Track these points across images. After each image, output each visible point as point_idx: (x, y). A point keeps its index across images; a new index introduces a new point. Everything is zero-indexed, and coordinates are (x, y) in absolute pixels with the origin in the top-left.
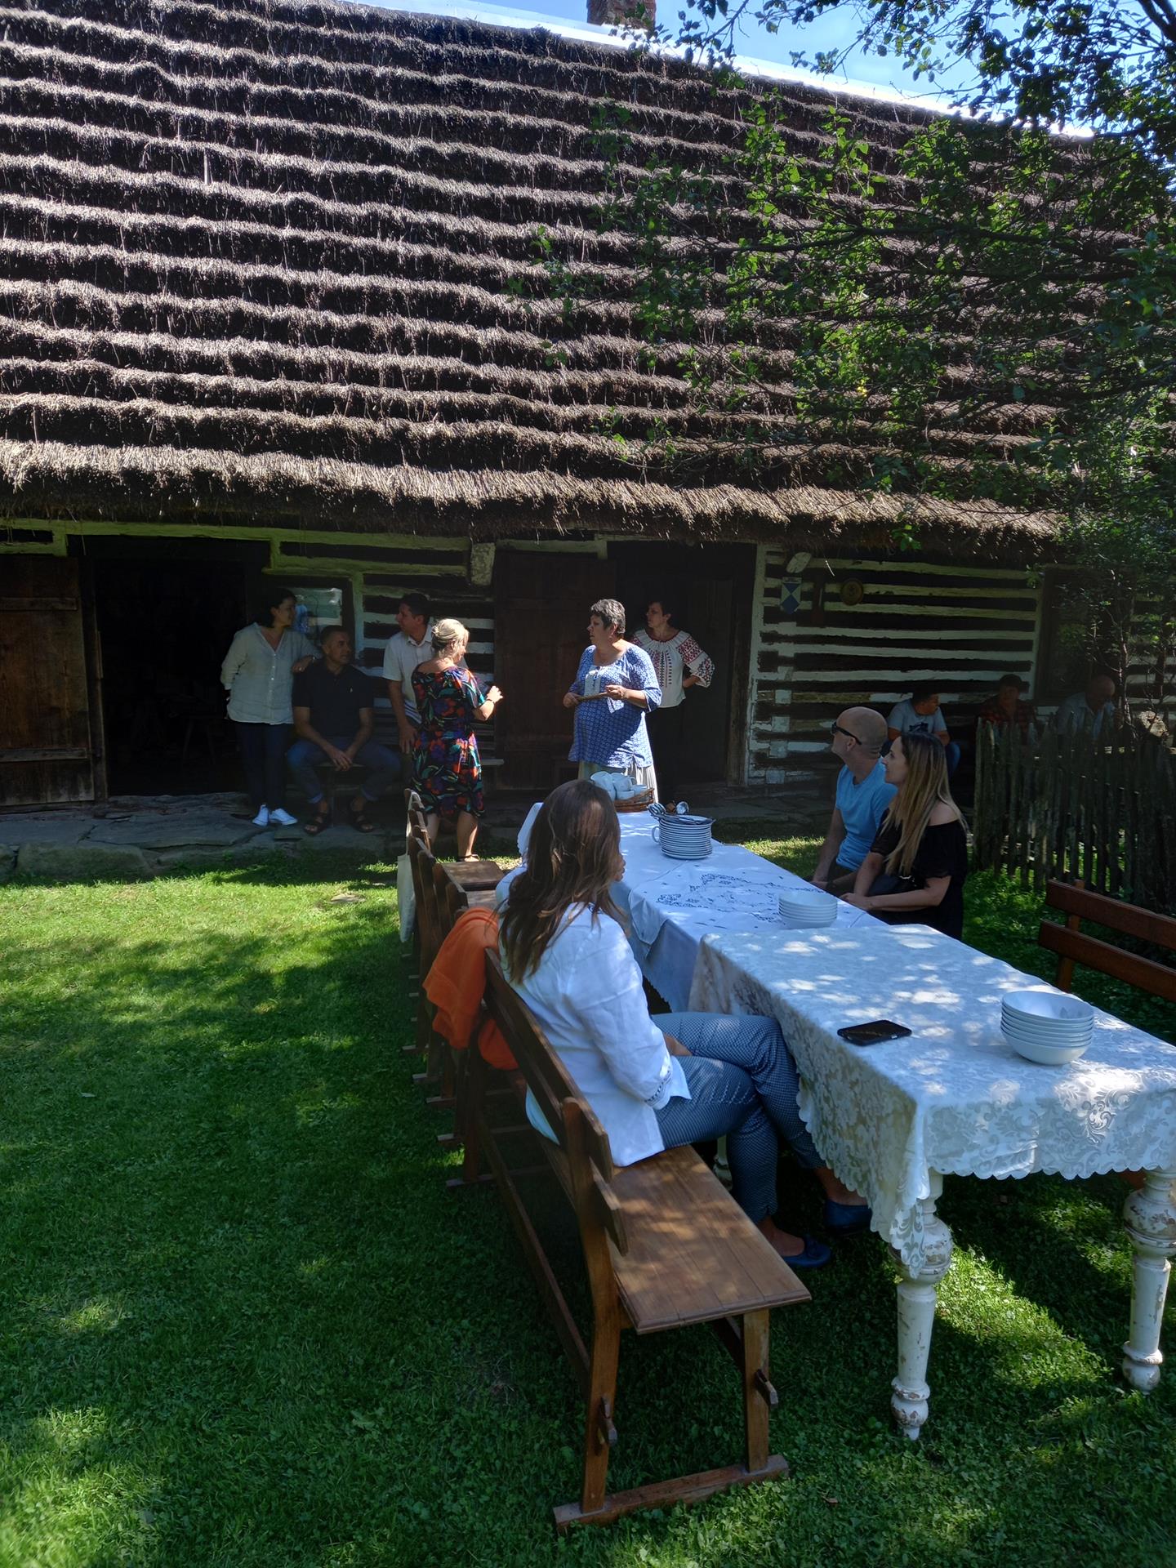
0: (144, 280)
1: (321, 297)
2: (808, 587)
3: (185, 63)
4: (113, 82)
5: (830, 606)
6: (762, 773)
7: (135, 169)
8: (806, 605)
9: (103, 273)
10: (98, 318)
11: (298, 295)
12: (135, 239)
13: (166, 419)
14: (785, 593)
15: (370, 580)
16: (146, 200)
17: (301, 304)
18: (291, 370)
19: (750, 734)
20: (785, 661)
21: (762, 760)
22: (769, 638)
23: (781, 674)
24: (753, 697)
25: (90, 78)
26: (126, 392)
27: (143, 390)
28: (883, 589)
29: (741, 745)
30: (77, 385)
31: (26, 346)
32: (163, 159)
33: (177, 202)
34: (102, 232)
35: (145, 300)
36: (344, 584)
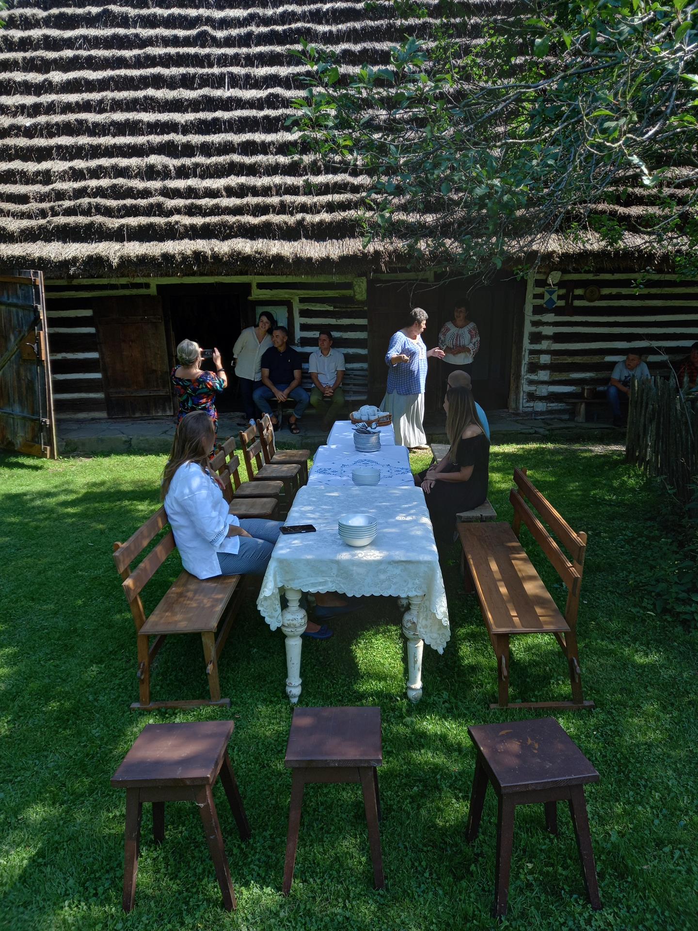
0: (188, 150)
1: (276, 148)
2: (562, 292)
3: (224, 23)
4: (187, 42)
5: (577, 303)
6: (531, 404)
7: (193, 89)
8: (561, 303)
9: (169, 149)
10: (165, 174)
11: (264, 149)
12: (186, 129)
13: (185, 226)
14: (547, 297)
15: (302, 300)
16: (195, 105)
17: (266, 153)
18: (254, 191)
19: (524, 381)
20: (547, 337)
21: (532, 397)
22: (535, 324)
23: (545, 345)
24: (526, 359)
25: (175, 41)
26: (170, 213)
27: (177, 211)
28: (614, 291)
29: (518, 388)
30: (149, 211)
31: (130, 193)
32: (206, 81)
33: (211, 104)
34: (172, 127)
35: (188, 161)
36: (288, 304)
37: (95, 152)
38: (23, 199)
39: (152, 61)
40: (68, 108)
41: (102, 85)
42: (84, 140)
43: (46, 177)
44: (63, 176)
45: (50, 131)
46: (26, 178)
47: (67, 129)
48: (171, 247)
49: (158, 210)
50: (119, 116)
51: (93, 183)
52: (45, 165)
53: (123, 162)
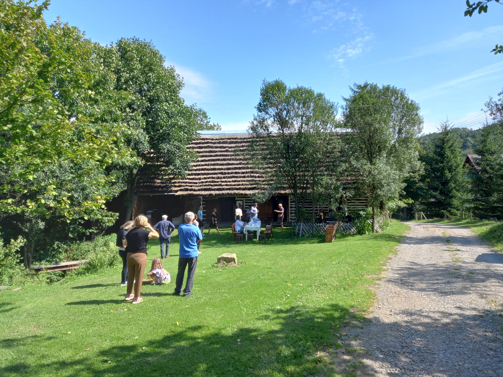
0: (225, 173)
1: (241, 173)
3: (231, 147)
4: (224, 151)
9: (222, 173)
10: (221, 178)
11: (239, 173)
12: (224, 169)
13: (225, 188)
14: (293, 200)
16: (226, 165)
18: (237, 181)
20: (293, 207)
22: (291, 205)
25: (222, 151)
26: (223, 186)
30: (219, 185)
31: (215, 182)
32: (228, 160)
33: (229, 164)
34: (222, 169)
35: (225, 176)
36: (242, 201)
37: (208, 174)
38: (196, 183)
39: (217, 156)
40: (202, 165)
41: (209, 161)
42: (206, 172)
43: (200, 179)
44: (203, 179)
45: (200, 170)
46: (196, 179)
47: (203, 169)
48: (223, 192)
49: (221, 185)
50: (212, 167)
51: (208, 180)
52: (199, 177)
53: (214, 176)
